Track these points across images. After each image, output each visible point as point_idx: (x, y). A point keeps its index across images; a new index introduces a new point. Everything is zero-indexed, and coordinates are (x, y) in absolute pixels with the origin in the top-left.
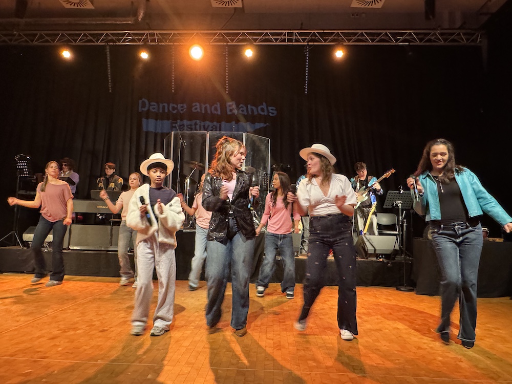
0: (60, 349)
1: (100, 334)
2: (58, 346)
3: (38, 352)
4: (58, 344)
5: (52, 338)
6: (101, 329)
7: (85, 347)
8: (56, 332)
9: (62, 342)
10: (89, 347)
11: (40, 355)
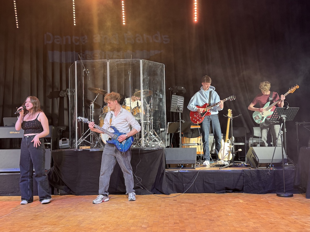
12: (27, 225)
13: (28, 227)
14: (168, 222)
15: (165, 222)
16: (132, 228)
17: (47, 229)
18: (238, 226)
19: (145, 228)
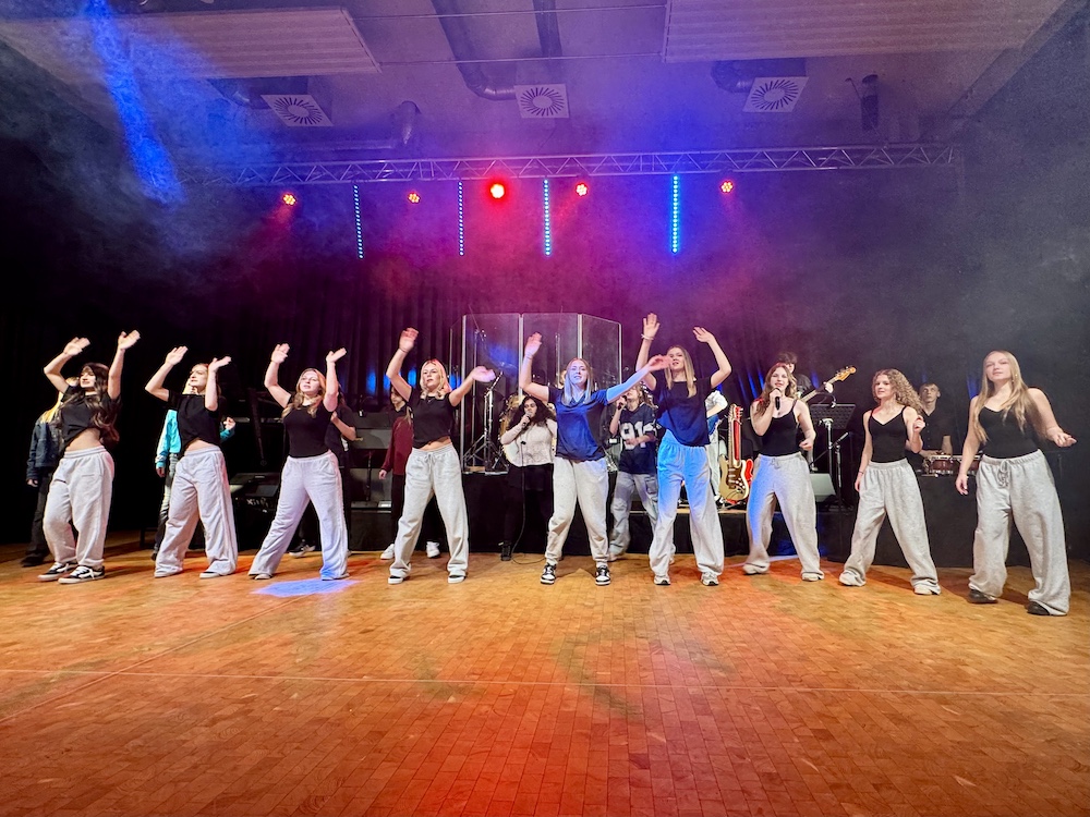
0: (297, 660)
1: (363, 636)
2: (296, 655)
3: (263, 665)
4: (294, 652)
5: (285, 644)
6: (363, 629)
7: (339, 657)
8: (290, 635)
9: (301, 650)
10: (346, 656)
11: (267, 669)
12: (380, 598)
13: (382, 601)
14: (629, 598)
15: (625, 598)
16: (568, 607)
17: (417, 604)
18: (755, 606)
19: (591, 607)
